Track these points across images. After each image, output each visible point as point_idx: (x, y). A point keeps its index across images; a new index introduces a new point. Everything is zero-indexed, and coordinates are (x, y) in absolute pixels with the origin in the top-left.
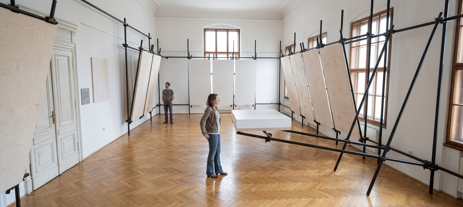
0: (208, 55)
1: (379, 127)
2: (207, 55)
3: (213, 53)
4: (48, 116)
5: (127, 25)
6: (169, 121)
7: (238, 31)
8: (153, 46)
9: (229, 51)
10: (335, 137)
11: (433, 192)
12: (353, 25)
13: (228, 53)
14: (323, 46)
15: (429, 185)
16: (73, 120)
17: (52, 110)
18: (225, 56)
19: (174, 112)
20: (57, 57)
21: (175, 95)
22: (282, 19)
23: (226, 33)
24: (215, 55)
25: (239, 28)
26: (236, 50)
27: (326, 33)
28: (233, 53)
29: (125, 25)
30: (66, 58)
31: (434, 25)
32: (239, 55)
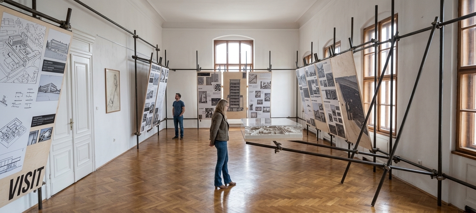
0: (219, 67)
1: (389, 138)
2: (217, 67)
3: (225, 65)
4: (67, 123)
5: (137, 37)
6: (179, 137)
7: (251, 42)
8: (161, 58)
9: (242, 63)
10: (347, 148)
11: (442, 204)
12: (365, 30)
13: (240, 65)
14: (335, 55)
15: (437, 197)
16: (88, 128)
17: (71, 117)
18: (238, 68)
19: (185, 126)
20: (76, 65)
21: (186, 108)
22: (299, 28)
23: (238, 44)
24: (226, 67)
25: (252, 39)
26: (249, 62)
27: (339, 42)
28: (246, 65)
29: (135, 37)
30: (84, 66)
31: (431, 30)
32: (253, 67)
